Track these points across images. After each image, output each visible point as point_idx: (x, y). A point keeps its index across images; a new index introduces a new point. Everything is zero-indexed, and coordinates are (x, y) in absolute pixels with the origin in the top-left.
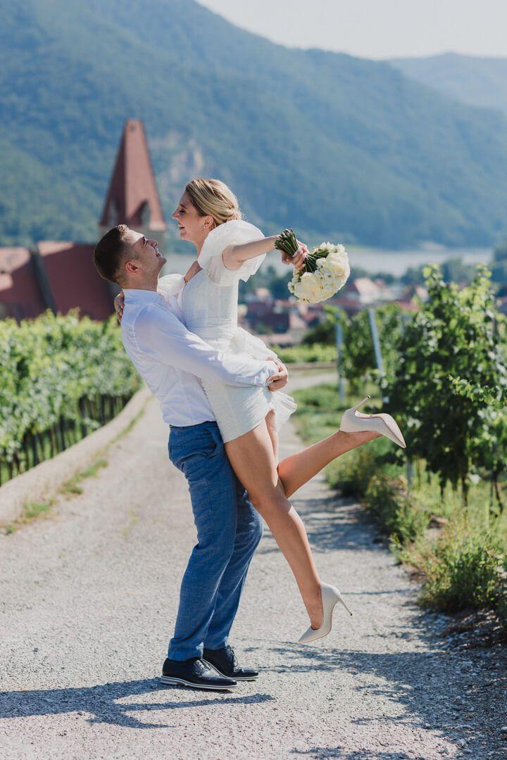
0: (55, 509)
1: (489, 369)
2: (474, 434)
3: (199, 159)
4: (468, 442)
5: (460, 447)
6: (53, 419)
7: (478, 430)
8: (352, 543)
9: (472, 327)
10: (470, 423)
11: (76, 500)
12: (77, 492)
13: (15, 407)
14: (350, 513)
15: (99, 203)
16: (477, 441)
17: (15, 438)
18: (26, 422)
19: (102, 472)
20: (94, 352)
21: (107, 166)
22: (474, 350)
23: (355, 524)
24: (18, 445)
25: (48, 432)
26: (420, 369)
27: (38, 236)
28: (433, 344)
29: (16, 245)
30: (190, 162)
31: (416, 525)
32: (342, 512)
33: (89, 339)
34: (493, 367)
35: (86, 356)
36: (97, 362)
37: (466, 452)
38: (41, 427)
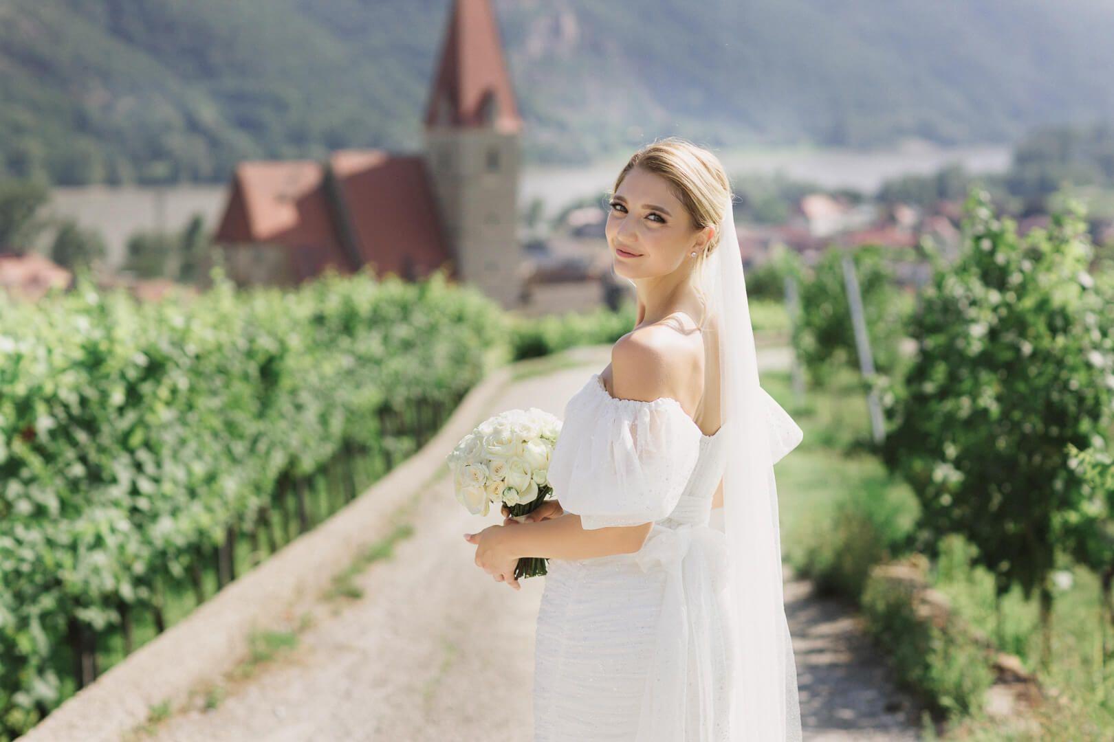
0: (308, 640)
1: (1091, 384)
2: (1067, 503)
3: (570, 26)
4: (1057, 520)
5: (1042, 528)
6: (328, 450)
7: (1074, 496)
8: (847, 714)
9: (1063, 312)
10: (1059, 485)
11: (351, 614)
12: (354, 595)
13: (255, 441)
14: (837, 637)
15: (421, 91)
16: (1073, 517)
17: (258, 489)
18: (278, 461)
19: (404, 549)
20: (402, 331)
21: (431, 37)
22: (1066, 350)
23: (847, 666)
24: (265, 500)
25: (323, 469)
26: (953, 377)
27: (336, 143)
28: (978, 331)
29: (301, 157)
30: (556, 30)
31: (967, 684)
32: (822, 637)
33: (392, 312)
34: (1099, 381)
35: (386, 340)
36: (407, 346)
37: (1052, 537)
38: (307, 465)
